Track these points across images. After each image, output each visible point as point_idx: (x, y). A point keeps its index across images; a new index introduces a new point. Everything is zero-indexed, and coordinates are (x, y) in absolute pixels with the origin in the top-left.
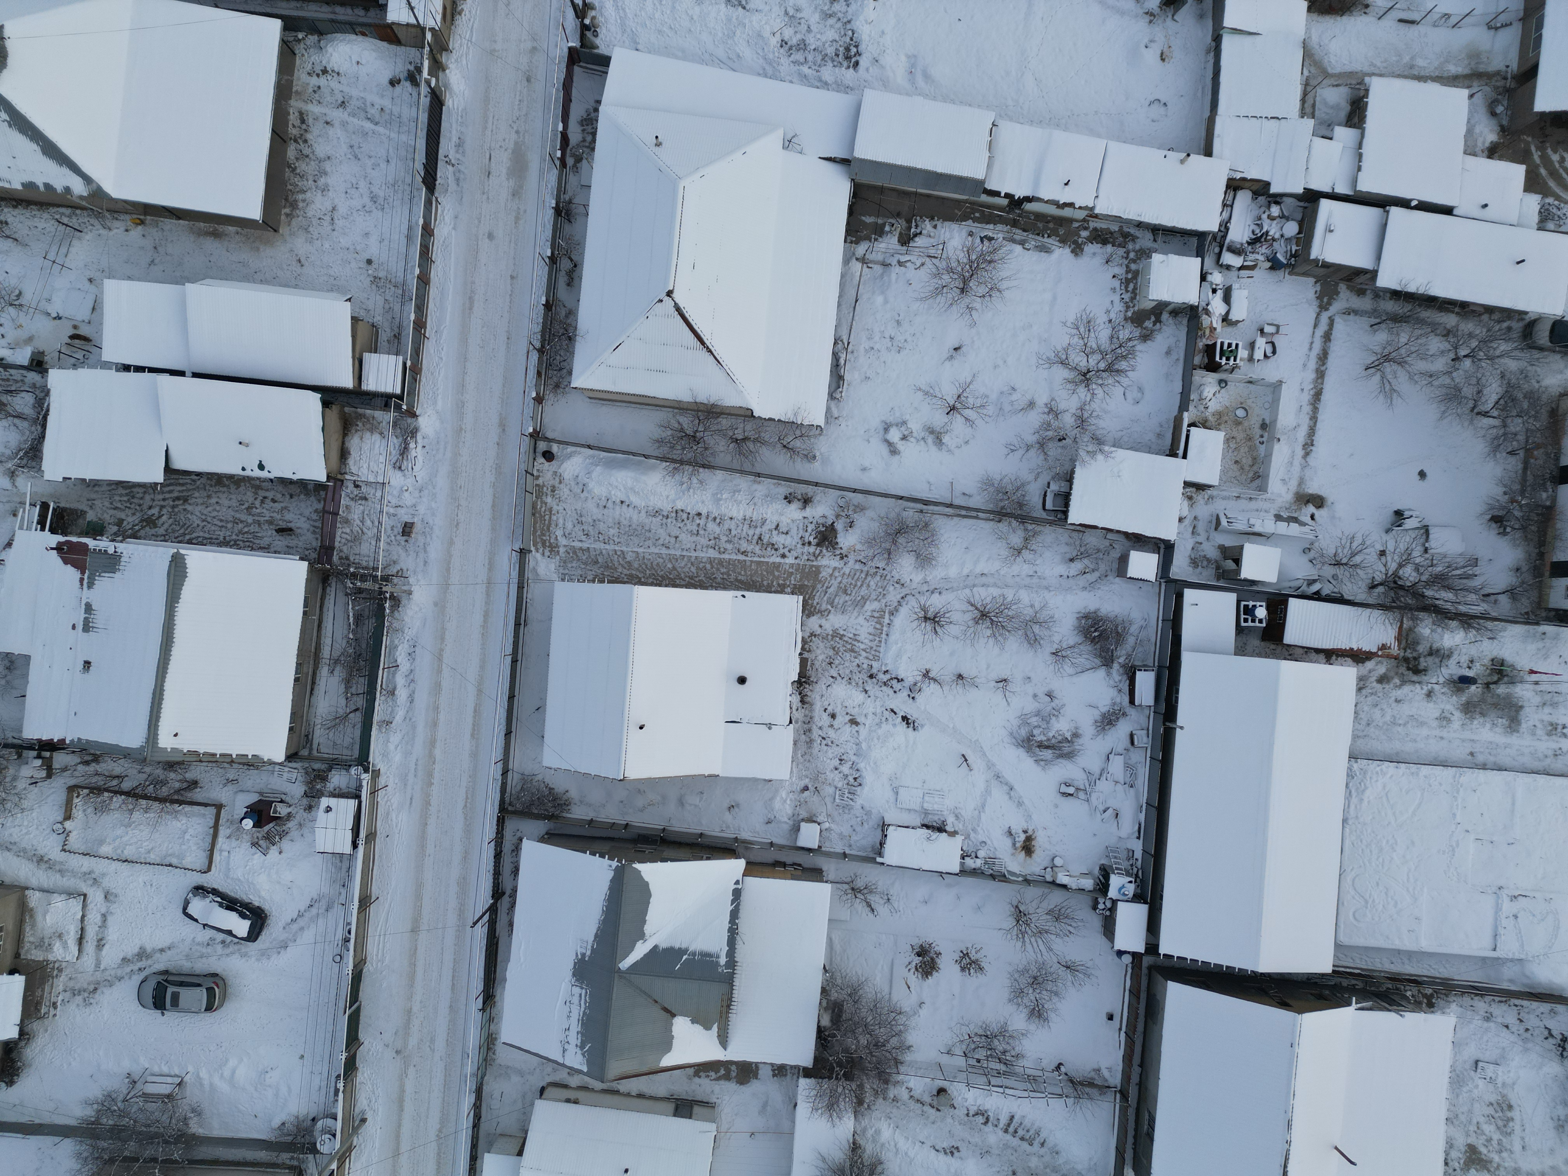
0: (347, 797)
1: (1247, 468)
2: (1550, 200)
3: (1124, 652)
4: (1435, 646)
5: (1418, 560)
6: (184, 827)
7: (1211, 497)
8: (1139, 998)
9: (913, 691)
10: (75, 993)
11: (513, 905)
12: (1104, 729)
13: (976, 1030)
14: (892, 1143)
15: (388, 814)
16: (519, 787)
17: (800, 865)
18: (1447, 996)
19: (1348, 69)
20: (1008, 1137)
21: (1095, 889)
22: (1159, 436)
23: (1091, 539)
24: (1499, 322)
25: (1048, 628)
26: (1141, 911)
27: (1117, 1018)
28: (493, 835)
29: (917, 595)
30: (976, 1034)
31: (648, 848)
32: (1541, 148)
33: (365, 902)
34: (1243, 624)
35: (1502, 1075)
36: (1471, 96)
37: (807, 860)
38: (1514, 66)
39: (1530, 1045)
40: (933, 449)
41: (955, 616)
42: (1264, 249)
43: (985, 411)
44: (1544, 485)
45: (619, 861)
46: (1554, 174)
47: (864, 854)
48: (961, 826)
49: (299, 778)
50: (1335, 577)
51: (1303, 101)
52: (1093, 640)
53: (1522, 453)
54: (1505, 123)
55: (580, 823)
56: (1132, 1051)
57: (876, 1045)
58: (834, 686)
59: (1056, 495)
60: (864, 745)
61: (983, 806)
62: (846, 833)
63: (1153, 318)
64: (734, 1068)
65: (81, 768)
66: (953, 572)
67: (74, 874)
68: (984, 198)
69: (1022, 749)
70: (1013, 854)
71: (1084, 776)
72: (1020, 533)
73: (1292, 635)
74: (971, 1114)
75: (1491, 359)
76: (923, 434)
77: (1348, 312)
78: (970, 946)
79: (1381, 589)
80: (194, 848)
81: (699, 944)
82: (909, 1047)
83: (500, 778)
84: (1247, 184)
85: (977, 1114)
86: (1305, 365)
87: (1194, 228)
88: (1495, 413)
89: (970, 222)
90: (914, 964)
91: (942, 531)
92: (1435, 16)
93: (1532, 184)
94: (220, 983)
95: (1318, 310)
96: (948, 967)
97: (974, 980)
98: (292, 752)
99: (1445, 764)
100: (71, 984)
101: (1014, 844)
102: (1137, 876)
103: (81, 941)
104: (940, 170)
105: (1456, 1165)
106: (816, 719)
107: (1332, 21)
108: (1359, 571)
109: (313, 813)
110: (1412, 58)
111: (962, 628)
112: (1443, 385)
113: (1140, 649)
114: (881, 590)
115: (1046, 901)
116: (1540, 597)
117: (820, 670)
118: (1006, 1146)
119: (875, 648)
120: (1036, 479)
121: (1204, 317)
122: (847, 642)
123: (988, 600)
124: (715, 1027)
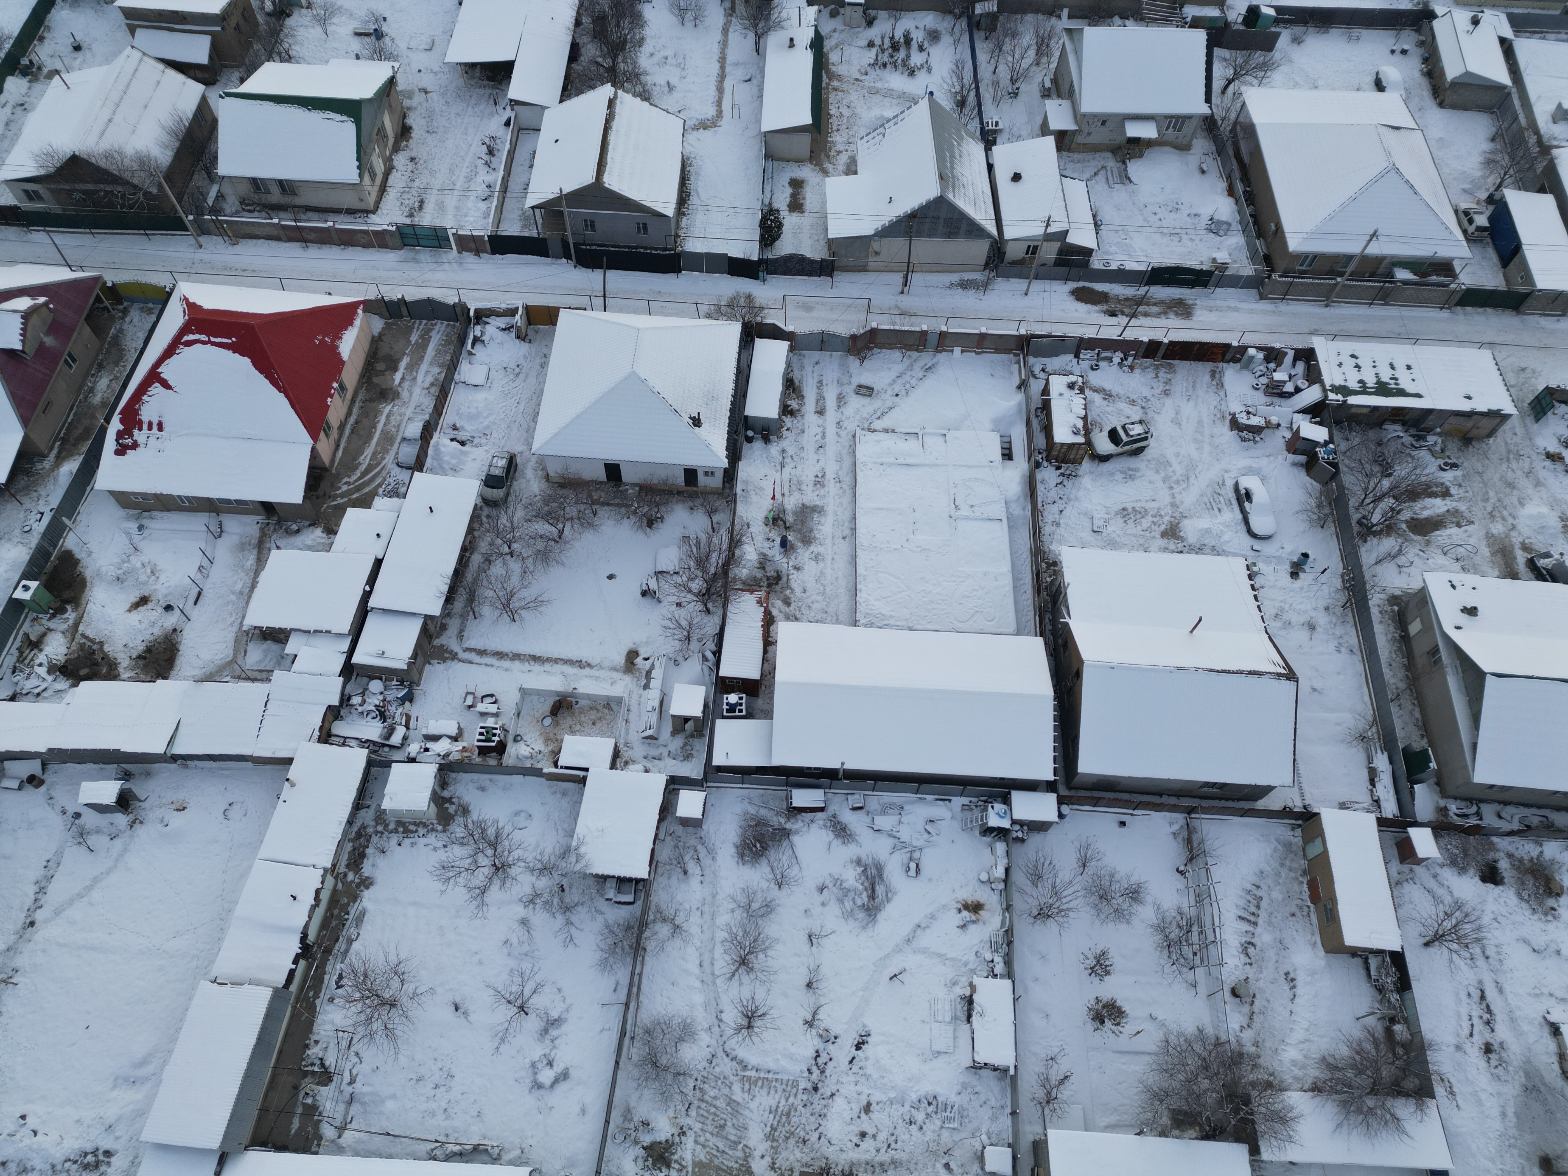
1: (600, 715)
2: (380, 491)
3: (775, 819)
4: (757, 565)
5: (685, 579)
7: (626, 744)
8: (1099, 798)
9: (828, 1038)
12: (850, 835)
13: (1166, 957)
14: (1301, 1046)
17: (1033, 1170)
18: (1045, 553)
19: (231, 643)
20: (1260, 921)
21: (1005, 841)
22: (564, 794)
23: (664, 854)
24: (481, 524)
25: (754, 893)
26: (1016, 796)
27: (1124, 818)
29: (725, 1038)
30: (1169, 957)
32: (335, 498)
34: (744, 713)
35: (1100, 515)
36: (278, 548)
37: (1026, 1160)
38: (258, 518)
39: (1072, 496)
40: (564, 1028)
41: (746, 993)
42: (392, 709)
43: (528, 972)
44: (622, 492)
46: (358, 489)
47: (1009, 1089)
48: (964, 979)
50: (700, 640)
51: (254, 680)
52: (765, 848)
53: (594, 507)
54: (307, 523)
56: (1149, 803)
57: (1206, 1068)
58: (829, 1135)
59: (619, 891)
60: (892, 1095)
61: (940, 955)
62: (990, 1113)
63: (447, 805)
66: (698, 998)
68: (293, 988)
69: (879, 917)
70: (984, 923)
71: (898, 853)
72: (658, 927)
73: (752, 672)
74: (1248, 961)
75: (513, 529)
76: (547, 1042)
77: (460, 636)
78: (1083, 966)
79: (710, 605)
82: (1200, 1031)
84: (327, 725)
85: (1247, 954)
86: (507, 670)
87: (362, 771)
88: (560, 526)
89: (318, 1002)
90: (1113, 1027)
91: (655, 1013)
92: (198, 577)
93: (365, 502)
95: (456, 661)
96: (1111, 989)
97: (1116, 959)
99: (855, 557)
101: (974, 922)
102: (985, 801)
104: (253, 1041)
105: (1180, 545)
106: (868, 1157)
107: (182, 658)
108: (694, 622)
110: (233, 593)
111: (758, 986)
112: (534, 564)
113: (771, 804)
114: (719, 1082)
115: (1025, 888)
116: (714, 493)
117: (812, 1155)
118: (1270, 923)
119: (784, 1086)
120: (602, 913)
121: (451, 758)
122: (779, 1122)
123: (728, 958)
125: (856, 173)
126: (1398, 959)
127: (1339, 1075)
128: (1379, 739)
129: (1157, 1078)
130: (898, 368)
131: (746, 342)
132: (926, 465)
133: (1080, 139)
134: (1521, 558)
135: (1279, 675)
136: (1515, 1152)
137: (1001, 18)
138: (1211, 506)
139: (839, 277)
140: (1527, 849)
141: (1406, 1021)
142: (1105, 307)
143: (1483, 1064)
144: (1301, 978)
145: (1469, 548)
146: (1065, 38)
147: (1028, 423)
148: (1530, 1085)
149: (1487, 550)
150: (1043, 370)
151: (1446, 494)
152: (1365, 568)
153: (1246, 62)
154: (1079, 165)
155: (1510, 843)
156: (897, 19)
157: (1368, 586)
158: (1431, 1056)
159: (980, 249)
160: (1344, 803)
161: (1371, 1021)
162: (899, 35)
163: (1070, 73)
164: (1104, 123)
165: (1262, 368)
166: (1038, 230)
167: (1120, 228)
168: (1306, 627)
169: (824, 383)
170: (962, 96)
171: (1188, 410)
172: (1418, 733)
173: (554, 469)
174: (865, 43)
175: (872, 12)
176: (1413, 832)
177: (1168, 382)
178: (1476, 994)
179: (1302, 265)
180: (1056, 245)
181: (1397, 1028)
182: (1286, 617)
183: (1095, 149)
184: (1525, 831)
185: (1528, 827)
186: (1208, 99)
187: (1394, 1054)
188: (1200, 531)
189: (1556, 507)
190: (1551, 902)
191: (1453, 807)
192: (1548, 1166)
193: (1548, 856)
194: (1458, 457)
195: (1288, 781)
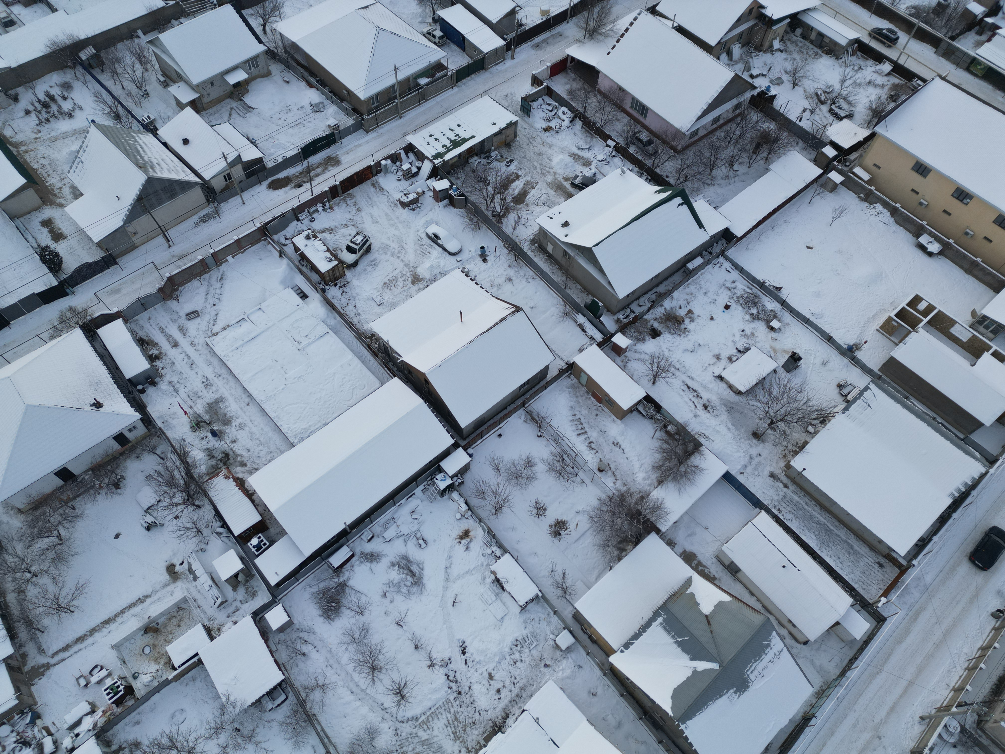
1: (178, 618)
3: (331, 583)
4: (208, 458)
5: (168, 500)
7: (210, 620)
8: (481, 433)
9: (446, 663)
12: (378, 555)
14: (641, 469)
17: (582, 629)
18: (364, 333)
20: (587, 429)
21: (455, 490)
22: (194, 679)
23: (283, 656)
25: (351, 630)
26: (444, 464)
27: (498, 432)
29: (395, 716)
30: (564, 479)
31: (657, 716)
34: (268, 544)
35: (375, 295)
37: (576, 628)
39: (354, 295)
41: (387, 682)
42: (29, 733)
44: (81, 482)
45: (679, 726)
47: (545, 604)
48: (487, 573)
50: (207, 527)
52: (338, 602)
53: (70, 505)
57: (614, 514)
58: (483, 708)
59: (273, 699)
60: (497, 659)
61: (467, 572)
62: (545, 623)
64: (693, 565)
66: (365, 710)
69: (424, 582)
70: (475, 538)
71: (409, 542)
72: (312, 697)
73: (254, 518)
74: (595, 451)
75: (23, 560)
77: (41, 651)
78: (532, 517)
79: (197, 503)
81: (666, 639)
82: (600, 500)
85: (593, 449)
86: (93, 644)
88: (55, 533)
90: (566, 532)
91: (347, 741)
95: (52, 668)
96: (552, 516)
97: (544, 500)
99: (263, 410)
101: (470, 542)
102: (431, 479)
105: (425, 283)
106: (509, 699)
108: (195, 519)
111: (390, 673)
112: (57, 569)
113: (323, 577)
114: (410, 739)
115: (480, 504)
116: (145, 438)
117: (483, 726)
118: (591, 427)
119: (443, 708)
120: (273, 720)
121: (99, 725)
122: (454, 727)
123: (363, 675)
124: (689, 591)
125: (82, 195)
126: (648, 399)
127: (663, 468)
128: (572, 309)
129: (599, 537)
130: (202, 290)
131: (92, 336)
132: (263, 332)
133: (206, 100)
134: (567, 185)
135: (513, 312)
136: (743, 440)
137: (102, 55)
138: (424, 254)
139: (122, 261)
140: (659, 311)
141: (670, 422)
142: (293, 185)
143: (708, 415)
144: (620, 440)
145: (545, 195)
146: (151, 47)
147: (301, 272)
148: (728, 409)
149: (552, 191)
150: (286, 239)
151: (518, 177)
152: (511, 235)
153: (265, 10)
154: (216, 115)
155: (652, 313)
156: (33, 88)
157: (518, 243)
158: (689, 429)
159: (197, 195)
160: (580, 349)
161: (658, 434)
162: (42, 97)
163: (170, 65)
164: (212, 84)
165: (394, 168)
166: (222, 164)
167: (267, 137)
168: (507, 281)
169: (164, 327)
170: (114, 113)
171: (376, 212)
172: (585, 295)
173: (20, 503)
174: (22, 114)
175: (12, 92)
176: (614, 339)
177: (355, 204)
178: (685, 388)
179: (374, 104)
180: (239, 167)
181: (669, 428)
182: (496, 283)
183: (219, 101)
184: (654, 304)
185: (653, 301)
186: (260, 42)
187: (676, 440)
188: (428, 269)
189: (565, 152)
190: (683, 326)
191: (621, 316)
192: (757, 435)
193: (668, 308)
194: (510, 156)
195: (552, 358)
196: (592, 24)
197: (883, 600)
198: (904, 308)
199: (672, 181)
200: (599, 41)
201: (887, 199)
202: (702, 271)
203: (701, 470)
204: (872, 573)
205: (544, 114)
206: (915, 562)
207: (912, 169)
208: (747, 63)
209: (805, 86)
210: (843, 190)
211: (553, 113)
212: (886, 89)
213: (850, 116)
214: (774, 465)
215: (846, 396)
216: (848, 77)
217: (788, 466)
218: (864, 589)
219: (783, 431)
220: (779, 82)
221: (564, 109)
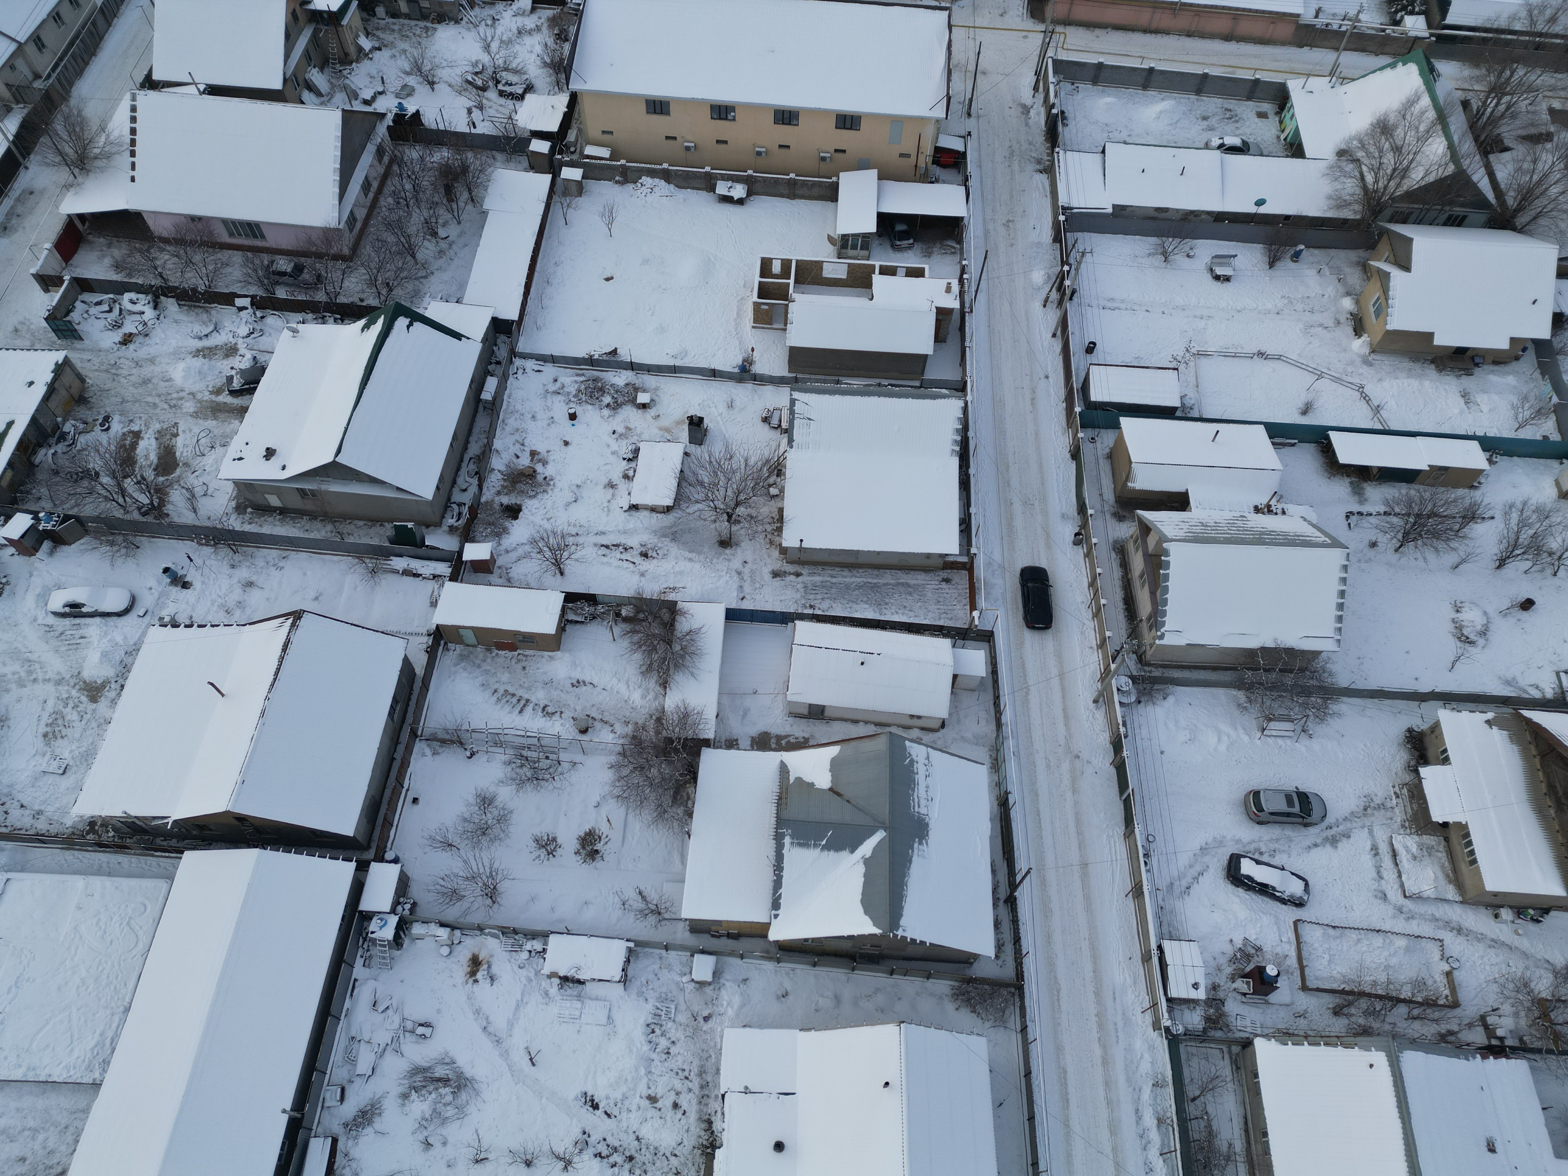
0: (1180, 999)
6: (1333, 966)
8: (385, 819)
9: (583, 1143)
10: (1382, 806)
11: (995, 890)
12: (372, 1106)
13: (547, 784)
14: (631, 688)
15: (1135, 983)
16: (1007, 1012)
17: (713, 936)
18: (73, 833)
20: (526, 696)
21: (411, 923)
26: (365, 905)
27: (410, 798)
28: (1025, 961)
30: (547, 780)
31: (868, 949)
33: (1137, 892)
35: (43, 763)
37: (705, 941)
45: (896, 936)
47: (647, 949)
48: (544, 984)
49: (1233, 1020)
55: (940, 975)
56: (399, 772)
57: (642, 768)
58: (674, 1144)
60: (642, 1071)
61: (517, 1007)
62: (665, 971)
64: (773, 746)
65: (1455, 1028)
67: (1422, 917)
69: (468, 1075)
70: (492, 956)
71: (402, 1047)
74: (559, 713)
78: (545, 862)
80: (1316, 945)
81: (811, 856)
82: (612, 767)
83: (1028, 1023)
85: (553, 714)
90: (602, 843)
94: (1253, 816)
96: (569, 839)
97: (543, 829)
98: (1249, 1049)
100: (1389, 814)
101: (489, 967)
102: (365, 940)
103: (1394, 855)
105: (113, 686)
106: (694, 1102)
109: (1210, 982)
115: (463, 909)
117: (690, 1165)
118: (529, 689)
124: (792, 780)
126: (571, 598)
127: (655, 665)
128: (377, 559)
129: (647, 811)
134: (225, 398)
135: (293, 625)
136: (715, 561)
138: (77, 645)
140: (494, 481)
141: (619, 605)
143: (655, 561)
144: (577, 675)
145: (203, 434)
148: (671, 537)
149: (210, 421)
151: (137, 435)
152: (197, 523)
155: (488, 489)
157: (219, 526)
158: (647, 595)
160: (432, 603)
161: (617, 630)
168: (248, 589)
172: (379, 528)
176: (466, 557)
178: (604, 551)
181: (624, 613)
182: (231, 604)
184: (481, 477)
185: (477, 473)
187: (643, 621)
188: (101, 662)
189: (182, 356)
190: (540, 478)
191: (451, 521)
192: (725, 543)
193: (503, 468)
194: (99, 413)
195: (401, 643)
196: (69, 150)
197: (976, 614)
198: (760, 283)
199: (372, 302)
200: (102, 170)
201: (648, 166)
202: (507, 392)
203: (698, 631)
204: (945, 595)
205: (102, 323)
206: (973, 550)
207: (648, 112)
208: (345, 88)
209: (445, 79)
210: (590, 184)
211: (116, 311)
212: (545, 29)
213: (529, 88)
214: (768, 561)
215: (780, 426)
216: (489, 39)
217: (784, 551)
218: (951, 619)
219: (748, 515)
220: (407, 91)
221: (127, 296)
